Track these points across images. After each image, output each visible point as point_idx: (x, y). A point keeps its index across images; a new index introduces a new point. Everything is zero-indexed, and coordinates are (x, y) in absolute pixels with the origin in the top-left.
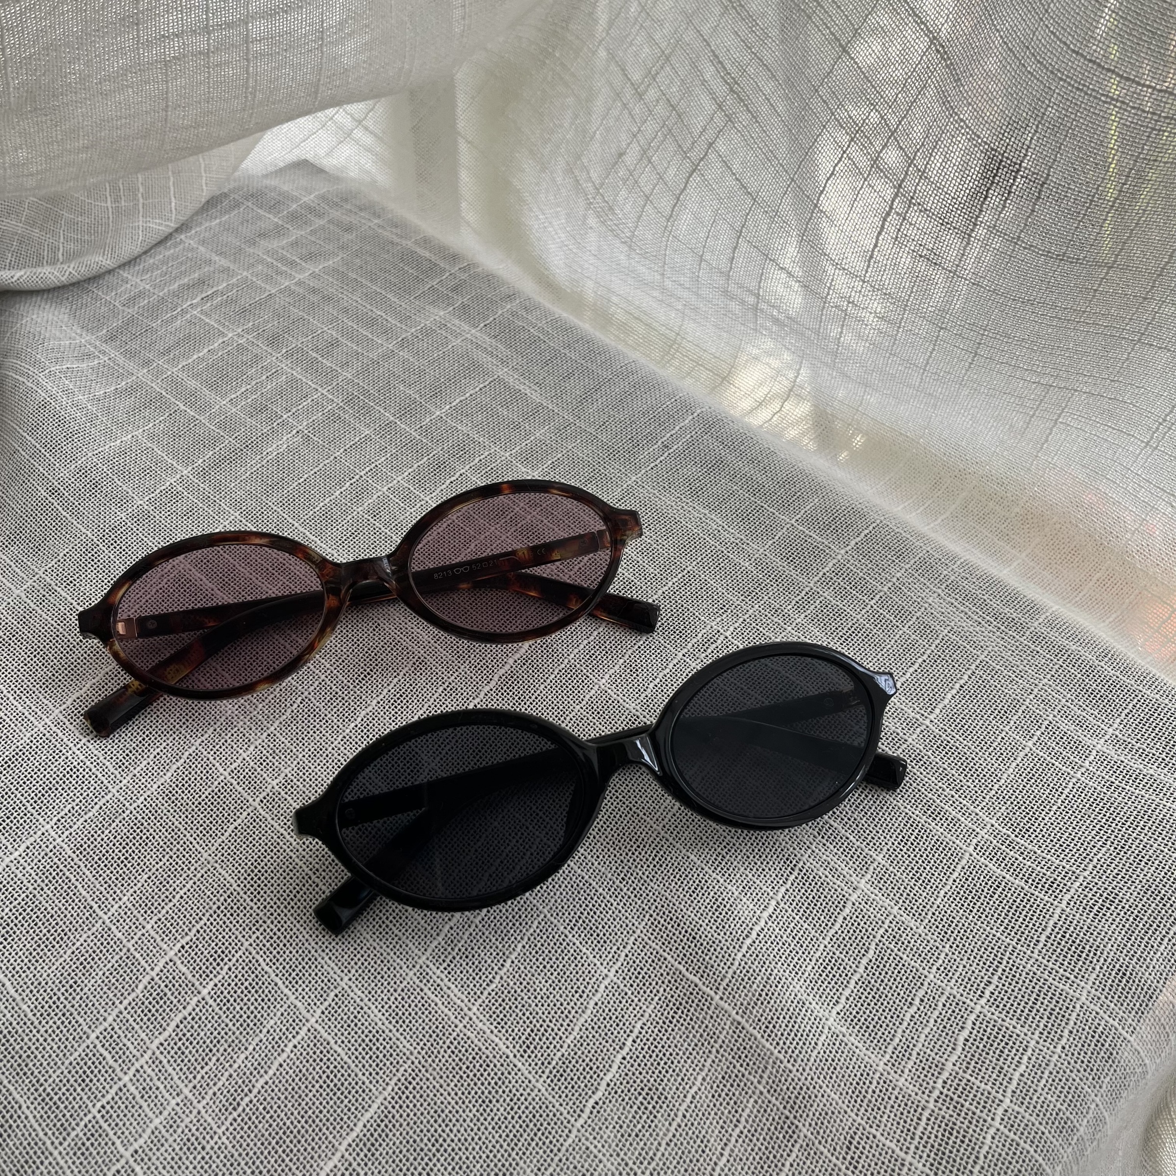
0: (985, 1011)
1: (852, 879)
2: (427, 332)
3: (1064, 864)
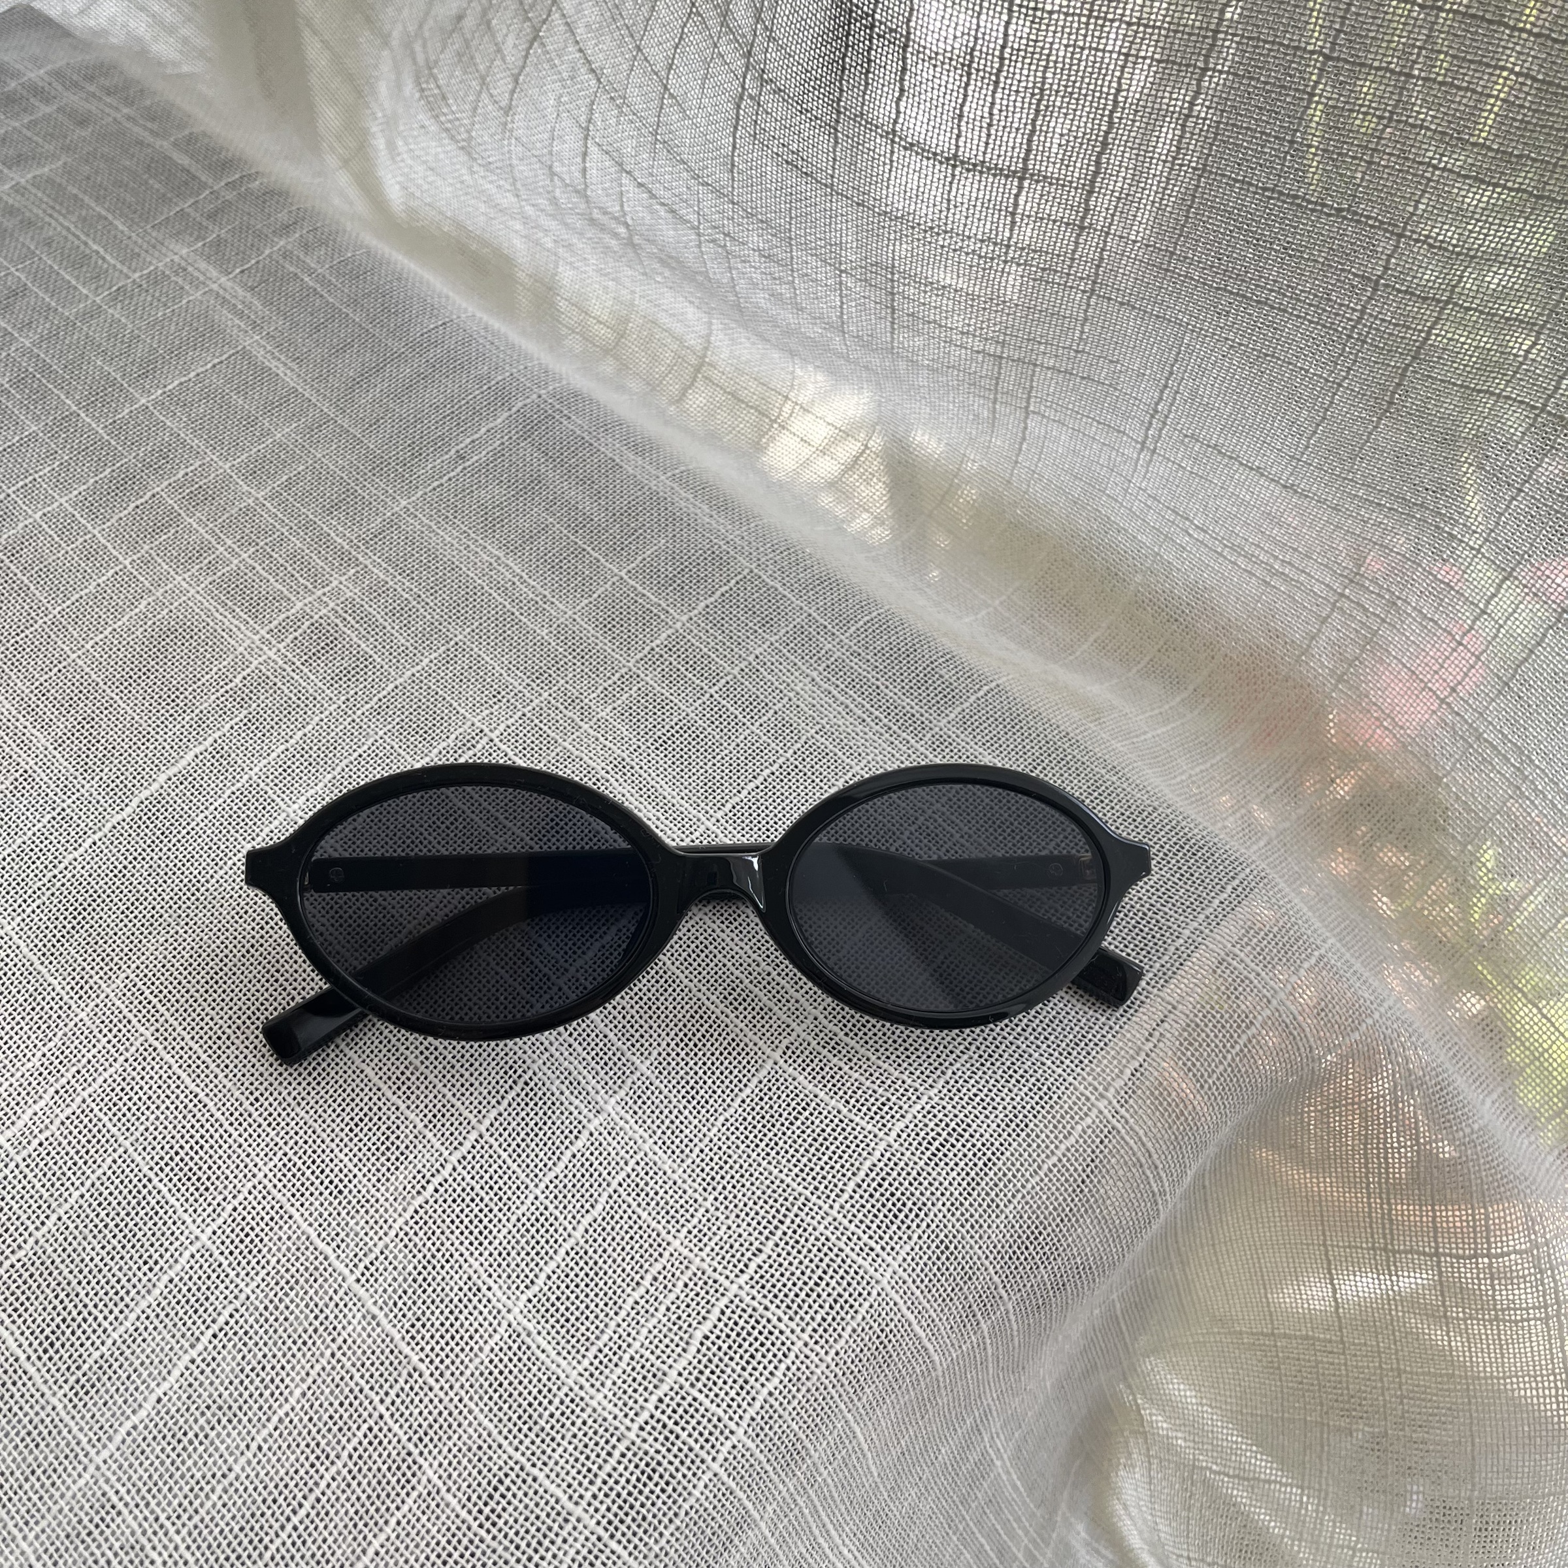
0: (743, 1294)
1: (598, 1098)
2: (156, 279)
3: (904, 1077)
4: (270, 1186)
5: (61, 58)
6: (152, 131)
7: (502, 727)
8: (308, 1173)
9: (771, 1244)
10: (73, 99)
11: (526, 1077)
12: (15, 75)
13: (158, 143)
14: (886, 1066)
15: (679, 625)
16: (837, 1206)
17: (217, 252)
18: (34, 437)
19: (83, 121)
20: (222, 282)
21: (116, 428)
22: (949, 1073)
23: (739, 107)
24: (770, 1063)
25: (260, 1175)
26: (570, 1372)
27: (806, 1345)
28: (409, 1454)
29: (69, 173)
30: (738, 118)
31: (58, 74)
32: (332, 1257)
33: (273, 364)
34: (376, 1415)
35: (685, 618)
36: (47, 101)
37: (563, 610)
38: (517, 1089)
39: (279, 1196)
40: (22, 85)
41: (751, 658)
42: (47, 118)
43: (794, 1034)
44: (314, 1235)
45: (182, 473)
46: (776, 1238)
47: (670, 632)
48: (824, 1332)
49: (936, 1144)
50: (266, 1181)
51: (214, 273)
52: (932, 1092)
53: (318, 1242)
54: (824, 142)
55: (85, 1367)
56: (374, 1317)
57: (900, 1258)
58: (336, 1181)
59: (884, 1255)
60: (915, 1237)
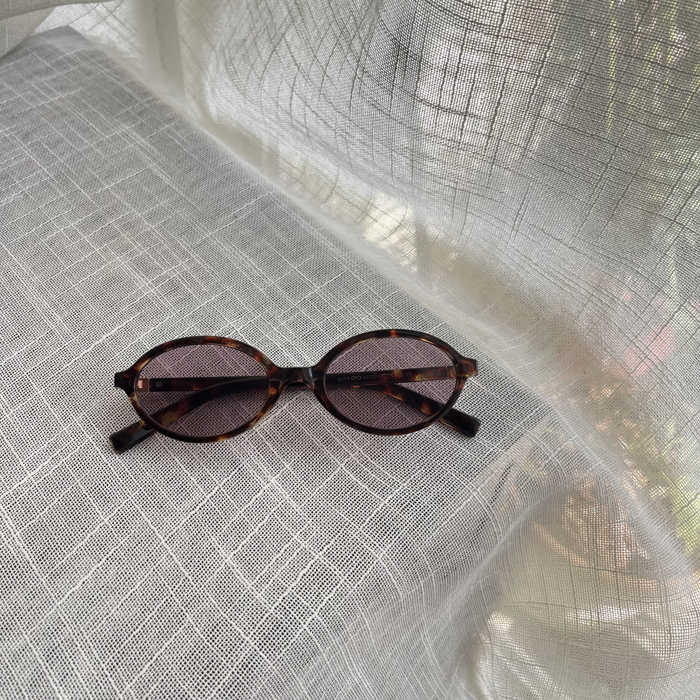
0: (321, 559)
1: (268, 477)
2: (116, 138)
3: (394, 478)
4: (133, 502)
5: (81, 47)
6: (116, 79)
7: (242, 327)
8: (149, 498)
9: (333, 540)
10: (84, 64)
11: (240, 467)
12: (62, 53)
13: (119, 84)
14: (386, 473)
15: (316, 290)
16: (362, 527)
17: (141, 129)
18: (62, 199)
19: (89, 74)
20: (142, 141)
21: (96, 197)
22: (412, 477)
23: (354, 82)
24: (340, 468)
25: (130, 498)
26: (249, 584)
27: (345, 581)
28: (182, 611)
29: (82, 94)
30: (353, 86)
31: (79, 54)
32: (156, 532)
33: (161, 175)
34: (169, 595)
35: (319, 288)
36: (74, 64)
37: (270, 281)
38: (236, 471)
39: (137, 506)
40: (64, 58)
41: (345, 306)
42: (74, 72)
43: (350, 458)
44: (150, 523)
45: (121, 216)
46: (336, 538)
47: (312, 293)
48: (353, 577)
49: (405, 505)
50: (132, 500)
51: (139, 137)
52: (405, 484)
53: (151, 525)
54: (387, 97)
55: (55, 567)
56: (171, 557)
57: (386, 550)
58: (160, 502)
59: (380, 548)
60: (393, 541)
